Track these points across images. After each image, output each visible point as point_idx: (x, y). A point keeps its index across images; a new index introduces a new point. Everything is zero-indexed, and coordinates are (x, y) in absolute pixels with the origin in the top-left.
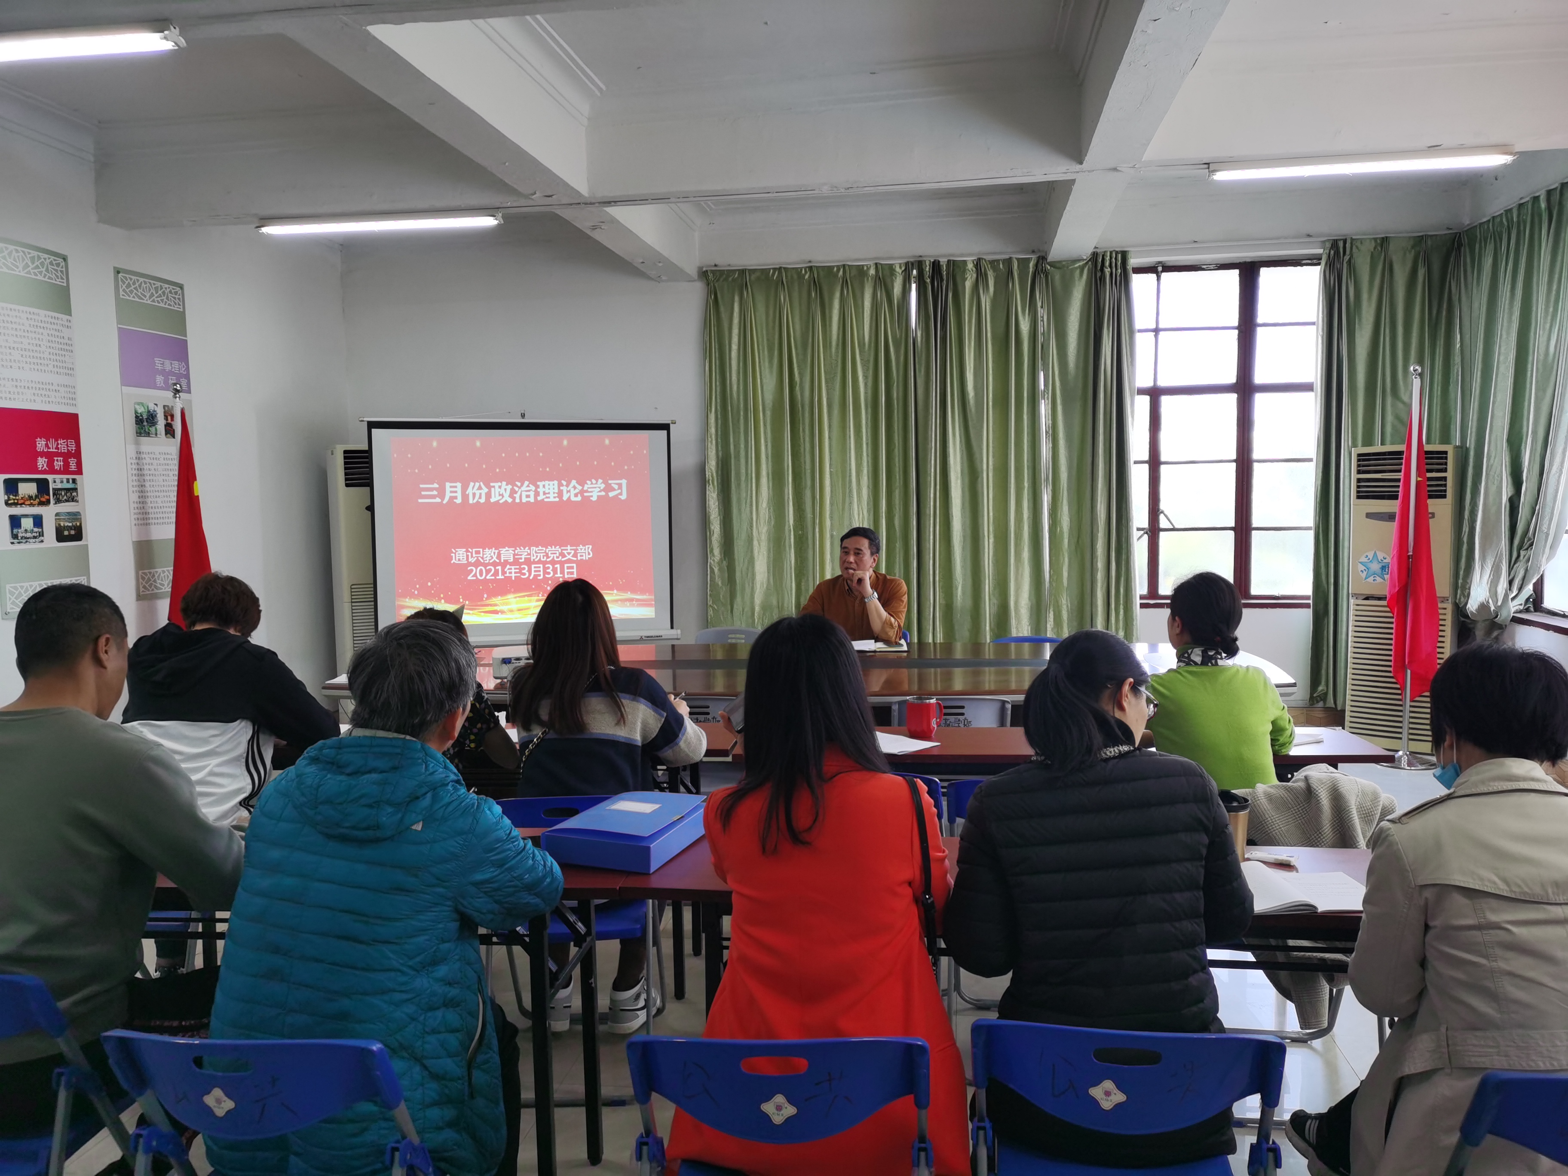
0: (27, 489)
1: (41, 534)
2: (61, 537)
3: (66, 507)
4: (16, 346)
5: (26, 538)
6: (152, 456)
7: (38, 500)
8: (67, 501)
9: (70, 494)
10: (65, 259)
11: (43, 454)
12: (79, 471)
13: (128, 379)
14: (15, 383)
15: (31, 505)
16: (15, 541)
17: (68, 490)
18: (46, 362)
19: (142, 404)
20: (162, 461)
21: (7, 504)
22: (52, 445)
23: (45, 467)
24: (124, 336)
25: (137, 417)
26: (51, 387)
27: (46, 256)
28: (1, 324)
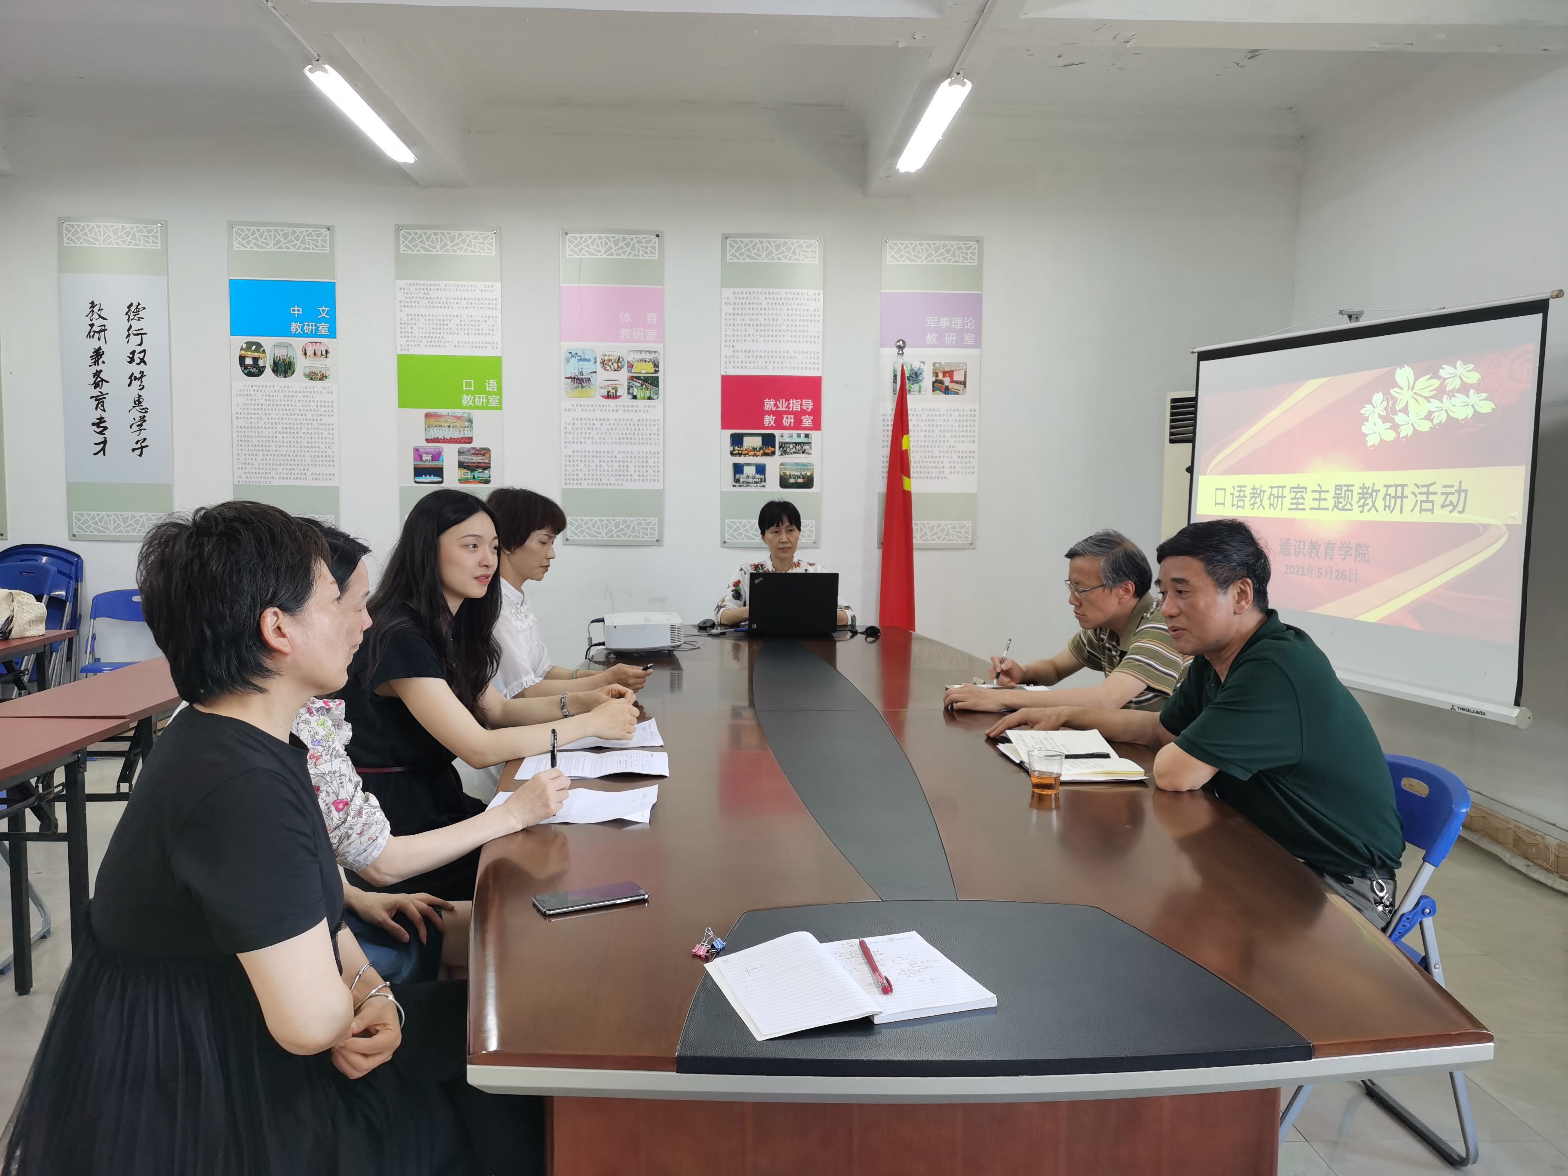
0: (752, 442)
1: (764, 481)
2: (787, 484)
3: (794, 459)
4: (751, 323)
5: (747, 483)
7: (762, 452)
8: (796, 453)
9: (801, 447)
11: (770, 413)
12: (816, 427)
14: (747, 354)
15: (755, 455)
16: (737, 484)
17: (797, 444)
19: (904, 364)
21: (732, 454)
22: (782, 404)
23: (772, 423)
25: (895, 376)
26: (786, 355)
28: (736, 307)
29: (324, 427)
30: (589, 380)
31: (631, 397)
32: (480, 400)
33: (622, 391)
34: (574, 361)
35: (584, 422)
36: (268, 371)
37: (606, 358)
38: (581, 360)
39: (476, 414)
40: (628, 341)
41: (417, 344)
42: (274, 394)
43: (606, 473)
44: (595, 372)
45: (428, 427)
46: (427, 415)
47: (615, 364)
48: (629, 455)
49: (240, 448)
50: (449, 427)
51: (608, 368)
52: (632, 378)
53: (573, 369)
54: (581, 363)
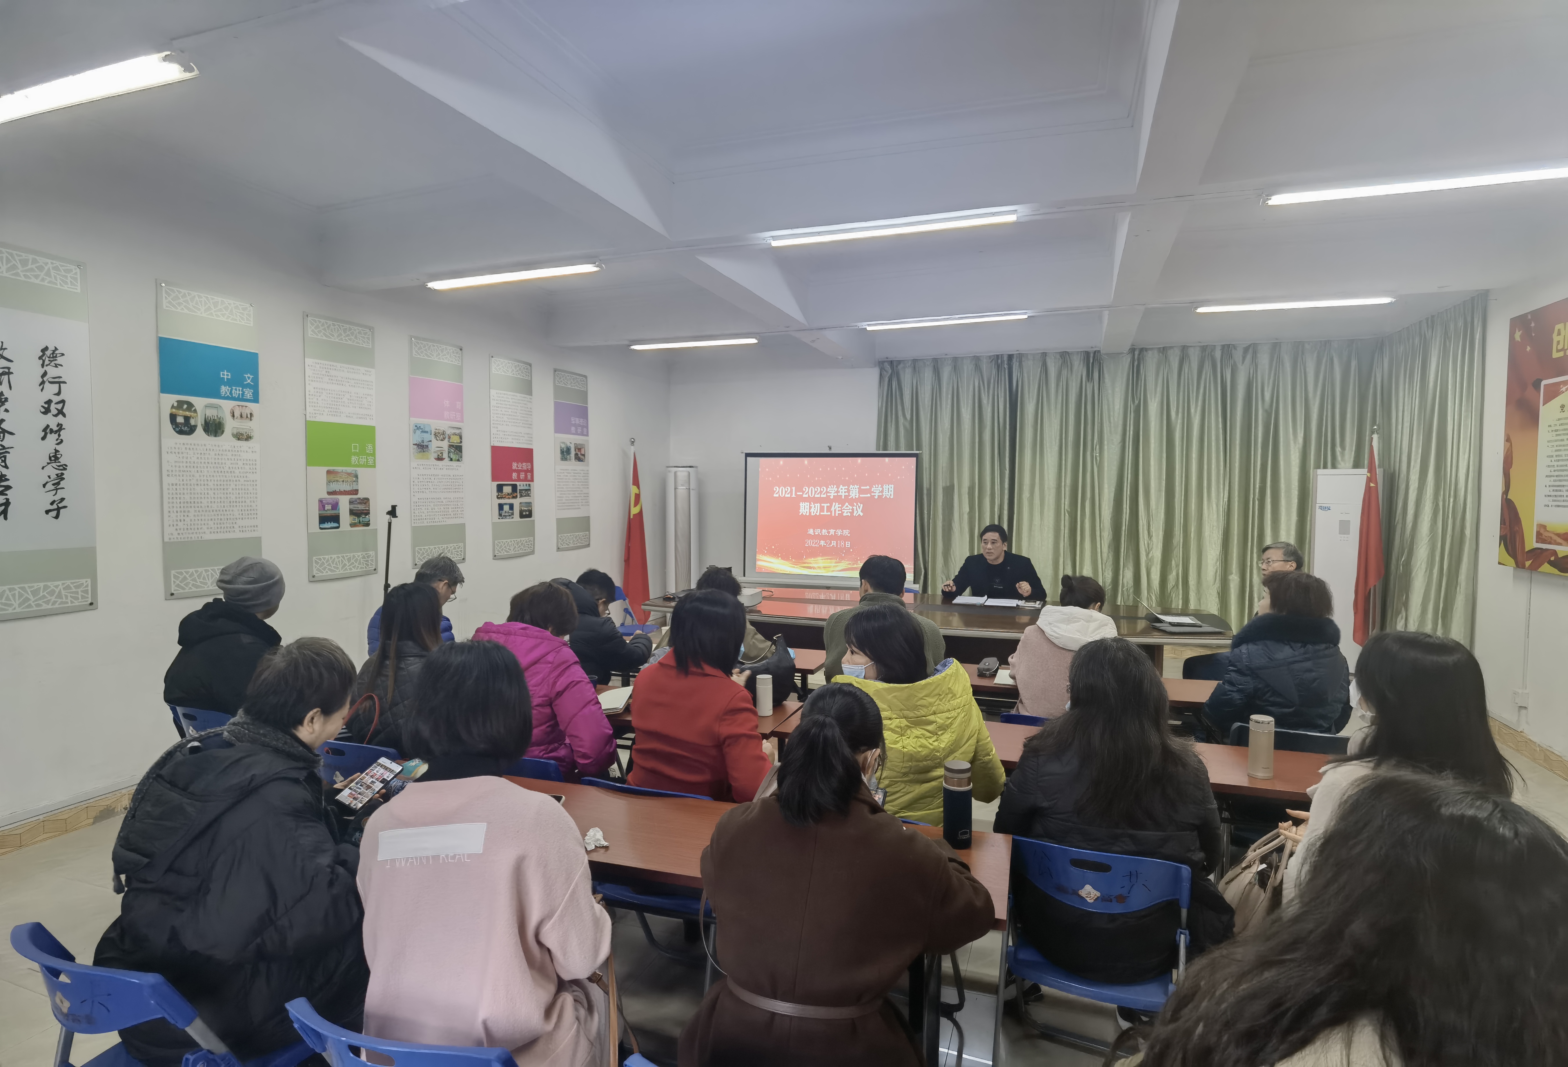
0: (507, 490)
1: (513, 514)
2: (522, 516)
3: (525, 500)
4: (505, 413)
5: (505, 517)
6: (567, 471)
7: (512, 496)
8: (525, 496)
9: (527, 492)
10: (530, 365)
11: (515, 471)
12: (532, 480)
13: (557, 430)
14: (504, 433)
15: (509, 498)
16: (501, 518)
17: (526, 490)
18: (519, 421)
19: (563, 443)
20: (572, 474)
21: (498, 498)
22: (520, 465)
23: (516, 478)
24: (557, 405)
25: (561, 450)
26: (520, 435)
27: (522, 365)
28: (498, 402)
29: (249, 483)
30: (427, 446)
31: (449, 459)
32: (363, 460)
33: (445, 455)
34: (418, 432)
35: (424, 477)
36: (200, 430)
37: (437, 431)
38: (422, 432)
39: (361, 472)
40: (448, 420)
41: (321, 413)
42: (205, 452)
43: (437, 514)
44: (431, 441)
45: (329, 482)
46: (328, 472)
47: (440, 435)
48: (449, 500)
49: (171, 505)
50: (343, 481)
51: (438, 438)
52: (450, 446)
53: (418, 438)
54: (422, 434)
